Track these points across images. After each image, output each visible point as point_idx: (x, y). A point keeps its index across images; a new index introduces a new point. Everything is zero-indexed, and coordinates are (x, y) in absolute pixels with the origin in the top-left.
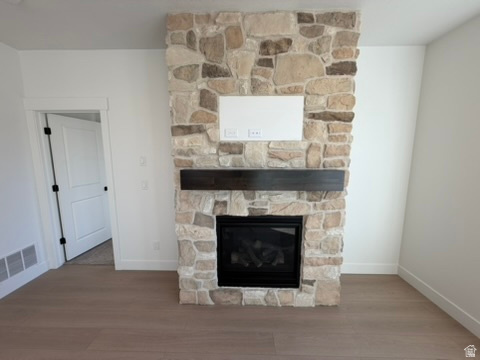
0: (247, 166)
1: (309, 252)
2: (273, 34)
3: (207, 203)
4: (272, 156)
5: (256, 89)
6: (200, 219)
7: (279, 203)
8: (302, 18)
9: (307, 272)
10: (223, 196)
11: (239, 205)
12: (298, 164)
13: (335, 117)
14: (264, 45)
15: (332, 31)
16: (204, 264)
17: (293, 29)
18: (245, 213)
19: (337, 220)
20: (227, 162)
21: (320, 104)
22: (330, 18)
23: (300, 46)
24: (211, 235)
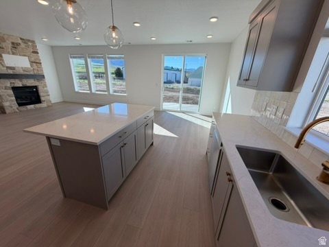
0: (17, 73)
1: (41, 94)
2: (15, 41)
3: (8, 83)
4: (24, 71)
5: (13, 54)
6: (6, 88)
7: (30, 83)
8: (21, 39)
9: (42, 99)
10: (12, 81)
11: (19, 84)
12: (32, 73)
13: (37, 63)
14: (13, 43)
15: (30, 44)
16: (12, 101)
17: (20, 41)
18: (21, 85)
19: (45, 86)
20: (11, 72)
21: (33, 59)
22: (29, 41)
23: (23, 45)
24: (11, 92)
